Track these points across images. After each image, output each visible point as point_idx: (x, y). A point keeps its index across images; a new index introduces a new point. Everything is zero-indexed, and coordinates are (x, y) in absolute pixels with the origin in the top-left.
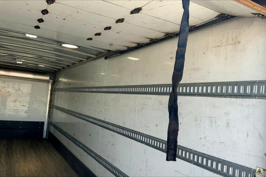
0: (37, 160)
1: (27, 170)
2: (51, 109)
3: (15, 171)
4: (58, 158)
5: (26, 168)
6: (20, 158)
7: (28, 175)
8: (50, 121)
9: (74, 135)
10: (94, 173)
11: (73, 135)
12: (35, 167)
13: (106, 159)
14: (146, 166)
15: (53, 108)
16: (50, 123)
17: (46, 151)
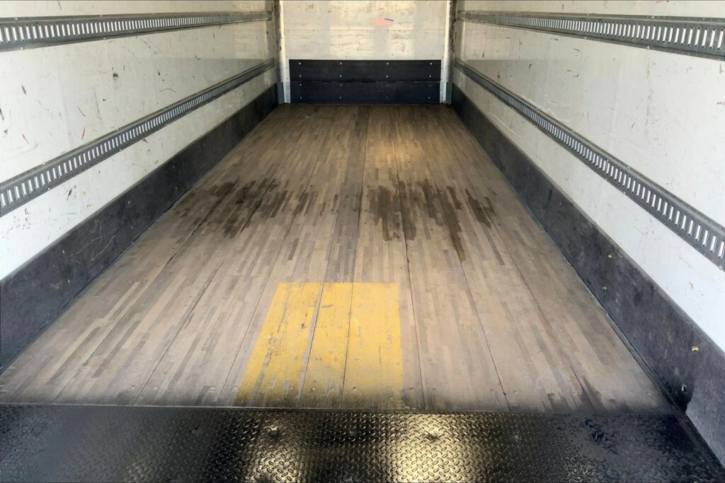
0: (416, 144)
1: (389, 159)
2: (455, 24)
3: (365, 160)
4: (465, 140)
5: (388, 156)
6: (380, 138)
7: (390, 167)
8: (454, 56)
9: (499, 77)
10: (534, 161)
11: (496, 79)
12: (407, 155)
13: (559, 120)
14: (648, 111)
15: (459, 19)
16: (454, 64)
17: (441, 128)
